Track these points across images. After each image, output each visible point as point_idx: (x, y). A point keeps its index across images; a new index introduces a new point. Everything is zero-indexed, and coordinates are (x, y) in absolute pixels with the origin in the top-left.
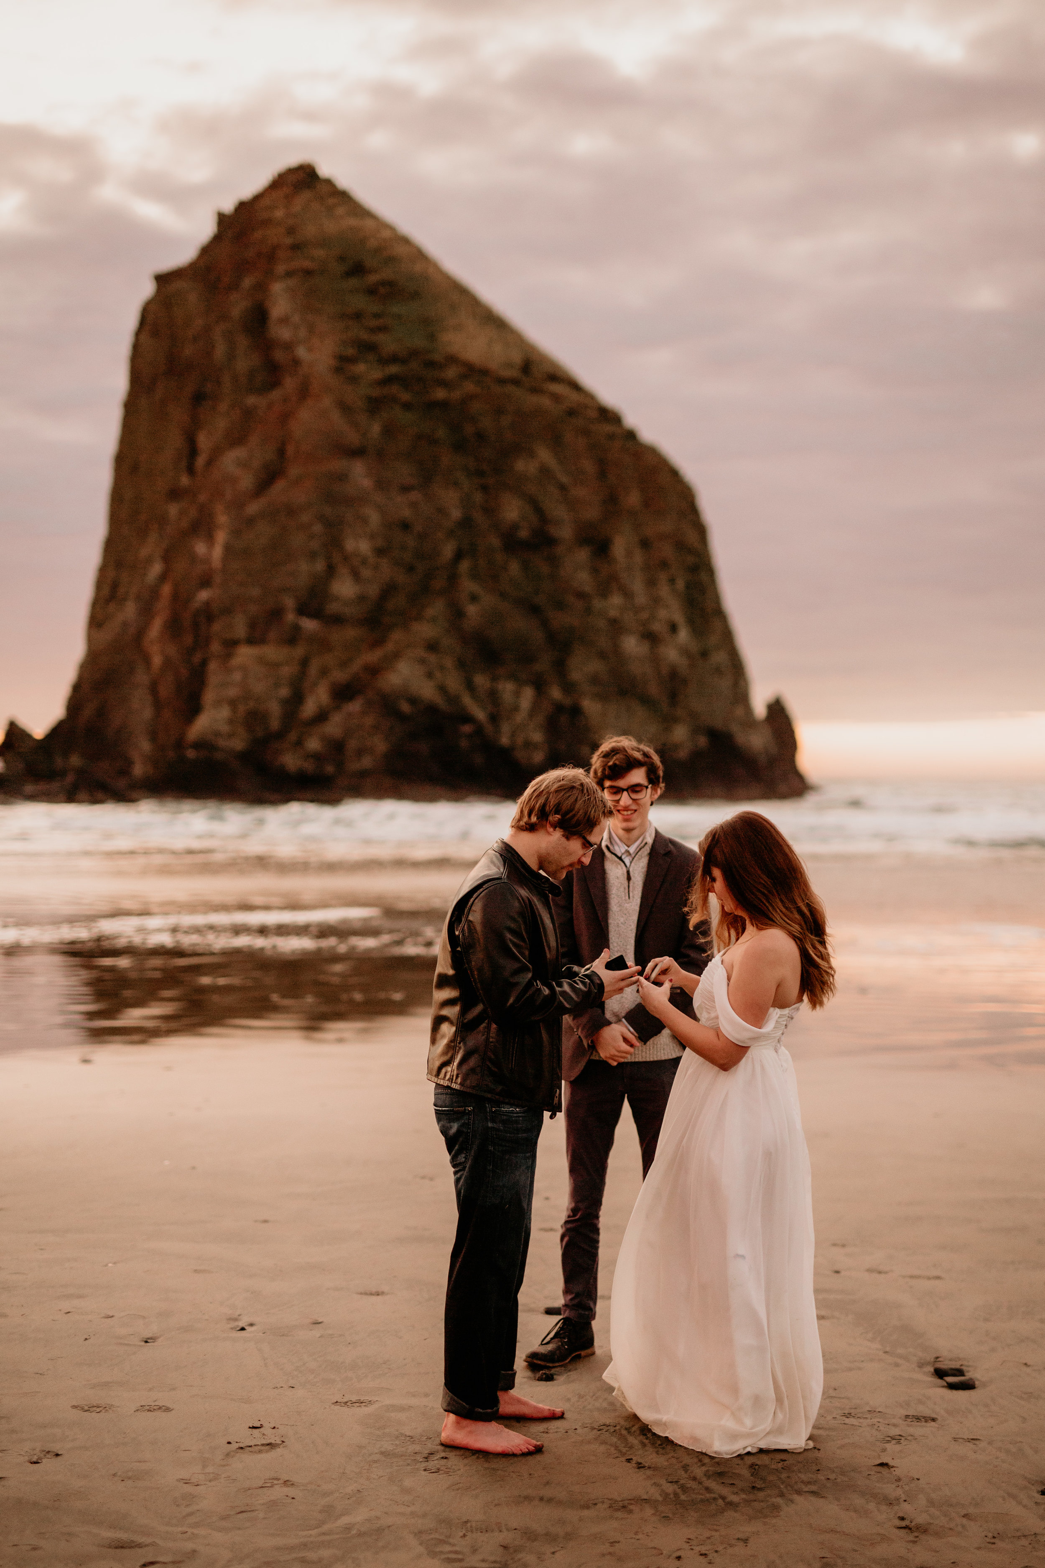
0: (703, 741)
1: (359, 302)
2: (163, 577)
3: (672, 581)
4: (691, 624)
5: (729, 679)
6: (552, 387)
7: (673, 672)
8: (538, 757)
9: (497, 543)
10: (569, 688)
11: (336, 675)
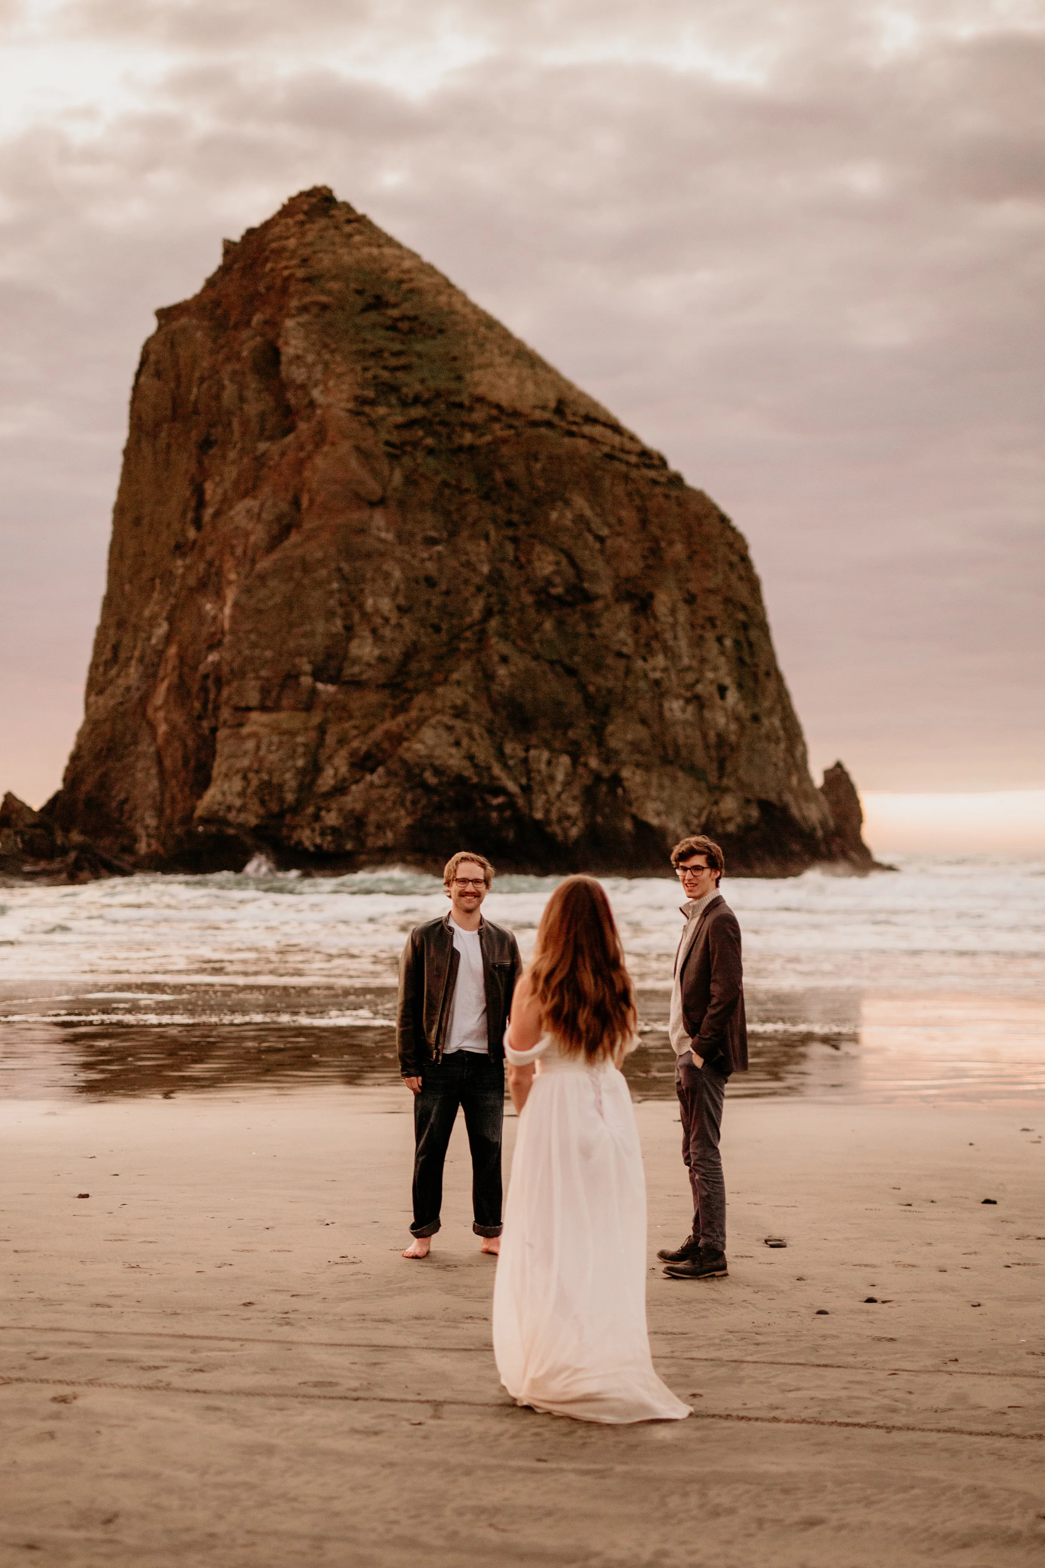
0: (755, 813)
1: (379, 339)
2: (168, 638)
3: (720, 640)
4: (740, 686)
5: (782, 746)
6: (587, 429)
7: (721, 739)
8: (574, 832)
9: (529, 600)
10: (607, 757)
11: (355, 744)
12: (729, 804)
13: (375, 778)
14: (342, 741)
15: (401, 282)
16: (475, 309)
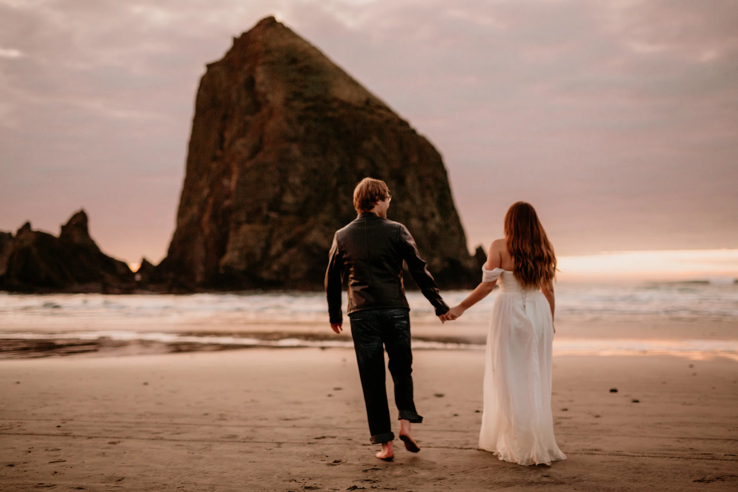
0: (446, 264)
1: (295, 75)
2: (209, 195)
3: (432, 195)
4: (441, 213)
5: (457, 238)
6: (378, 111)
7: (433, 234)
11: (285, 237)
12: (436, 261)
13: (293, 251)
14: (280, 236)
15: (303, 53)
16: (333, 64)
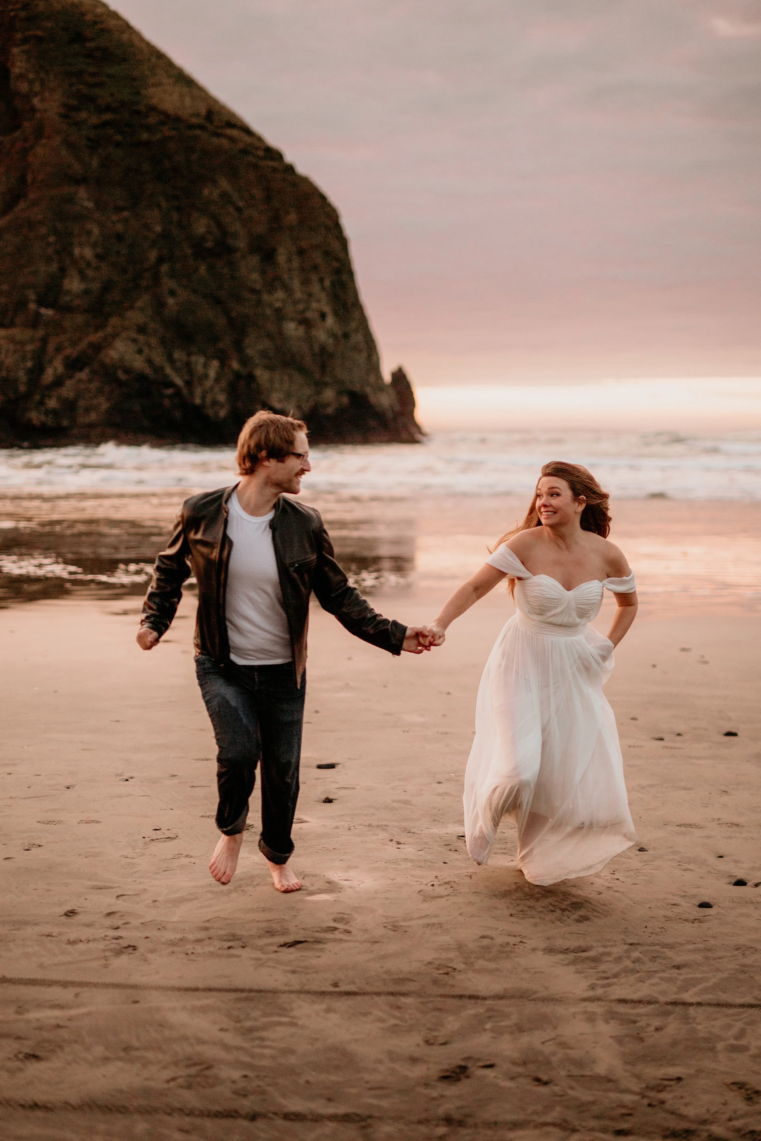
0: (345, 400)
3: (321, 280)
4: (336, 313)
5: (364, 354)
6: (229, 132)
7: (323, 349)
8: (223, 413)
9: (189, 251)
10: (245, 361)
11: (68, 351)
12: (329, 394)
13: (83, 375)
14: (59, 349)
15: (95, 23)
16: (148, 45)
